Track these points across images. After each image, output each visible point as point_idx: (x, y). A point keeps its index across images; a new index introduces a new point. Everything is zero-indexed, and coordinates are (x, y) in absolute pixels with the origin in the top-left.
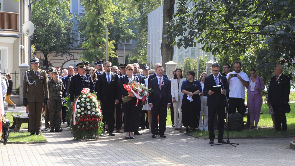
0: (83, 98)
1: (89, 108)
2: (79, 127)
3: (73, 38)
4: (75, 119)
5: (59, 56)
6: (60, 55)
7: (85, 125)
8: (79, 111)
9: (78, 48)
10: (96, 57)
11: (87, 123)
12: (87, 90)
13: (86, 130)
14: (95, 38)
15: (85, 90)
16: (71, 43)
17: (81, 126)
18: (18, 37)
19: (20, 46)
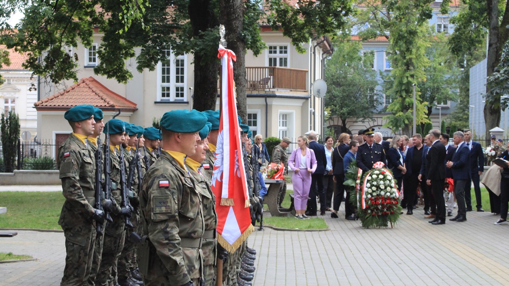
0: (374, 174)
1: (382, 187)
2: (369, 211)
3: (377, 100)
4: (365, 201)
5: (359, 121)
6: (361, 121)
7: (377, 209)
8: (370, 191)
9: (383, 113)
10: (404, 122)
11: (380, 207)
12: (380, 164)
13: (378, 216)
14: (404, 99)
15: (377, 164)
16: (375, 106)
17: (372, 211)
18: (306, 98)
19: (310, 109)
